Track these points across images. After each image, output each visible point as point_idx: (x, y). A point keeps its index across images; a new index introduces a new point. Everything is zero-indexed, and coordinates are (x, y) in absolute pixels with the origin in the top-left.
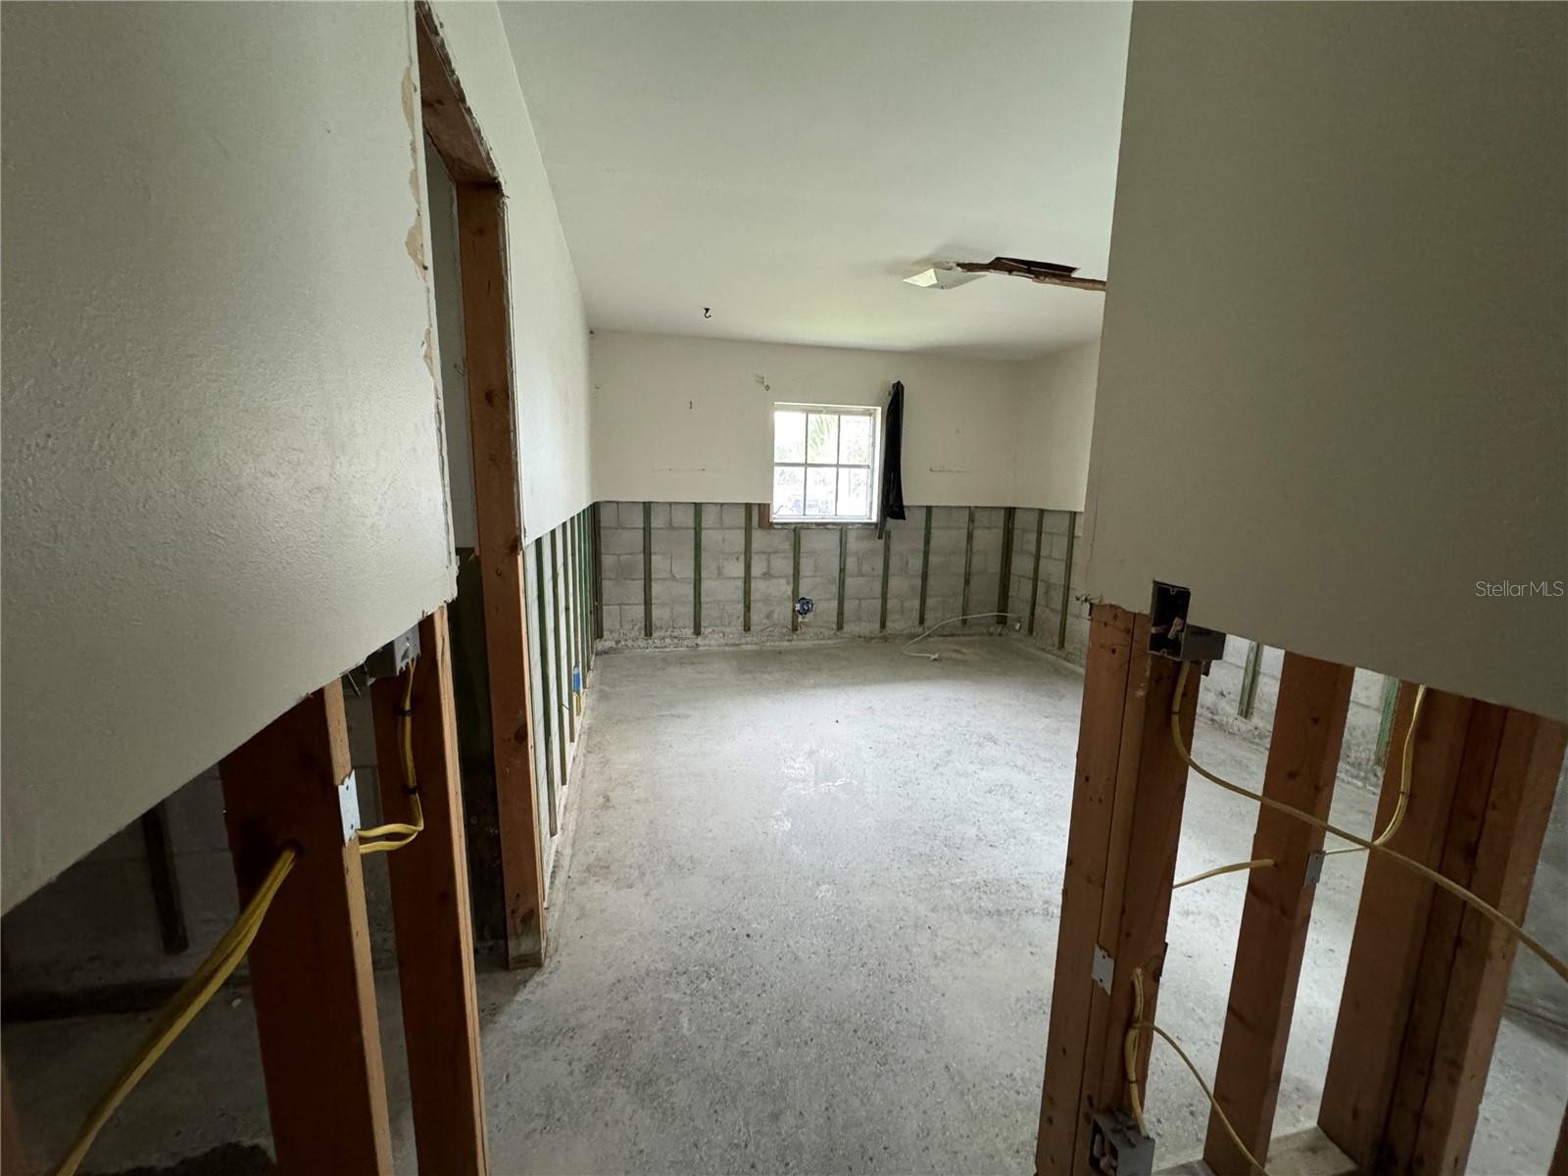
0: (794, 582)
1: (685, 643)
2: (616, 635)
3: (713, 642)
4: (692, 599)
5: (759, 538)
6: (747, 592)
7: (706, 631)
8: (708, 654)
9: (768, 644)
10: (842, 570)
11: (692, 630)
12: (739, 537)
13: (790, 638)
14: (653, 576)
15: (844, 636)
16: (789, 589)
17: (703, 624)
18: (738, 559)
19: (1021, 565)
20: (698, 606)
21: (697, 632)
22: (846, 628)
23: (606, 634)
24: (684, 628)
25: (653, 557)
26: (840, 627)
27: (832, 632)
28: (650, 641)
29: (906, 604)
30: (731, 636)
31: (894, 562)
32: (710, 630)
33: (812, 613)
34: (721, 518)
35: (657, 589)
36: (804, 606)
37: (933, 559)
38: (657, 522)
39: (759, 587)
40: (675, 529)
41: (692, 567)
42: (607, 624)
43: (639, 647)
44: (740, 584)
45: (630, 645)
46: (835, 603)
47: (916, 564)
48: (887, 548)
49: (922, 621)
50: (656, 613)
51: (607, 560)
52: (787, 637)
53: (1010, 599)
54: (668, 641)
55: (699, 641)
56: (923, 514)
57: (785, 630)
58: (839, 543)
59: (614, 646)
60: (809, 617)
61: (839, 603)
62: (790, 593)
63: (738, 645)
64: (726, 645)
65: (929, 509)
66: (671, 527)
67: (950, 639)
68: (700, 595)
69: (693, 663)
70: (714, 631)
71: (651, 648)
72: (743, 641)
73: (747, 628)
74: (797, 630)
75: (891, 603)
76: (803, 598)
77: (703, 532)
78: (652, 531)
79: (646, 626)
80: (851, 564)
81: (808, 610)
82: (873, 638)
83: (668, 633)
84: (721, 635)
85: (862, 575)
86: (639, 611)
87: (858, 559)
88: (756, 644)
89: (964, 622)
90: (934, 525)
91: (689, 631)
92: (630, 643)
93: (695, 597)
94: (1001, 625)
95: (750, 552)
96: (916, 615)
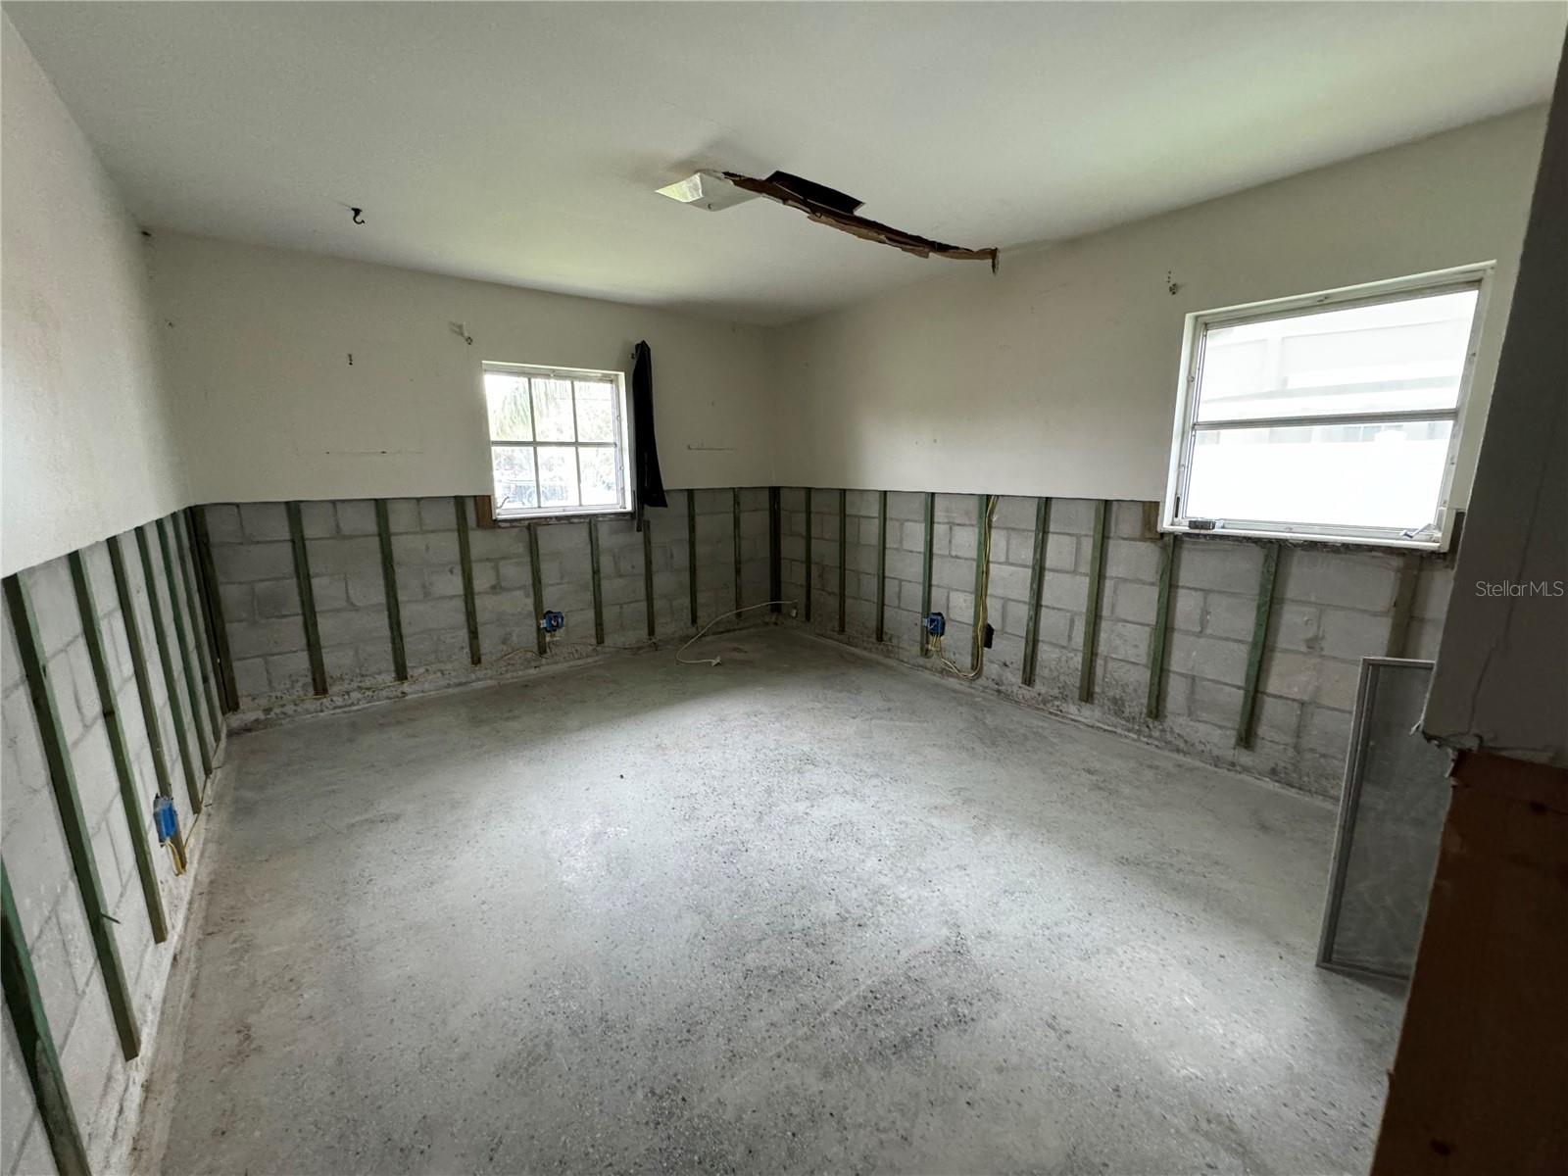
0: (535, 595)
1: (384, 693)
2: (263, 702)
3: (427, 686)
4: (387, 632)
5: (479, 541)
6: (471, 614)
7: (414, 670)
8: (422, 705)
9: (509, 675)
10: (596, 572)
11: (393, 675)
12: (449, 544)
13: (537, 663)
14: (317, 609)
15: (607, 650)
16: (530, 602)
17: (408, 664)
18: (451, 572)
19: (792, 547)
20: (397, 641)
21: (401, 674)
22: (608, 641)
23: (244, 702)
24: (380, 673)
25: (315, 582)
26: (600, 640)
27: (591, 648)
28: (324, 700)
29: (675, 603)
30: (453, 674)
31: (658, 558)
32: (422, 670)
33: (562, 630)
34: (420, 518)
35: (325, 625)
36: (550, 621)
37: (700, 549)
38: (312, 530)
39: (485, 605)
40: (345, 537)
41: (382, 588)
42: (243, 686)
43: (308, 712)
44: (460, 604)
45: (290, 712)
46: (591, 614)
47: (681, 557)
48: (647, 542)
49: (694, 620)
50: (329, 660)
51: (230, 594)
52: (533, 664)
53: (783, 585)
54: (355, 695)
55: (406, 687)
56: (684, 499)
57: (529, 655)
58: (588, 538)
59: (262, 716)
60: (560, 634)
61: (596, 613)
62: (531, 608)
63: (465, 683)
64: (448, 686)
65: (690, 493)
66: (338, 534)
67: (727, 635)
68: (399, 624)
69: (398, 723)
70: (427, 670)
71: (327, 710)
72: (473, 676)
73: (476, 660)
74: (545, 652)
75: (658, 604)
76: (549, 612)
77: (394, 539)
78: (307, 543)
79: (314, 680)
80: (606, 562)
81: (558, 626)
82: (639, 648)
83: (355, 685)
84: (439, 674)
85: (620, 576)
86: (301, 661)
87: (614, 557)
88: (491, 678)
89: (739, 615)
90: (697, 510)
91: (389, 677)
92: (290, 709)
93: (391, 628)
94: (775, 614)
95: (470, 562)
96: (687, 614)
